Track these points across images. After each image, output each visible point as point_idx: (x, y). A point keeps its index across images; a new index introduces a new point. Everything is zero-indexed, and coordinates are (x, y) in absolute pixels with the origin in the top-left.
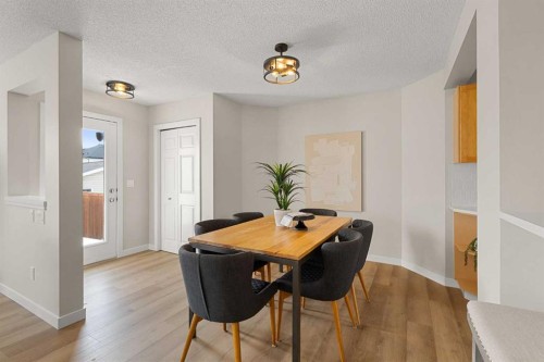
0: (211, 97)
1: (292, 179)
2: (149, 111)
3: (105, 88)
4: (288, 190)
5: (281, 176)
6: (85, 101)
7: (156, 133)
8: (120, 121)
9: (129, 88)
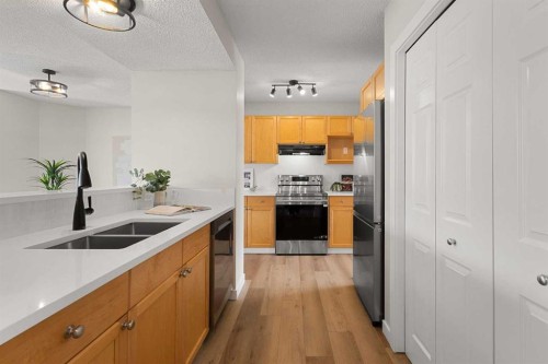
1: (65, 173)
4: (60, 181)
5: (53, 170)
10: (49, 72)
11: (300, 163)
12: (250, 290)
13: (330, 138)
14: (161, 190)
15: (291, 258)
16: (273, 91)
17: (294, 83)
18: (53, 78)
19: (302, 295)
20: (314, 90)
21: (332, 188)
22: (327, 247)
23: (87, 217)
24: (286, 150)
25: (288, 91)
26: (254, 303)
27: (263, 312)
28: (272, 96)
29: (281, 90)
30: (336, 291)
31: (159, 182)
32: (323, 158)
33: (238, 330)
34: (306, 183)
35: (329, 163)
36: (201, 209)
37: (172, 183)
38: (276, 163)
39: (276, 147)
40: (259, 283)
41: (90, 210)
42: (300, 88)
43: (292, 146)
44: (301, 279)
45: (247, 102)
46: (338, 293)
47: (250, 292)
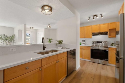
0: (44, 28)
1: (51, 41)
2: (36, 30)
3: (30, 28)
4: (50, 42)
5: (50, 40)
6: (27, 30)
7: (37, 34)
8: (32, 32)
9: (33, 28)
10: (49, 24)
11: (99, 38)
12: (81, 69)
13: (110, 30)
14: (61, 44)
15: (95, 64)
16: (89, 19)
17: (95, 16)
18: (50, 25)
19: (95, 75)
20: (102, 16)
21: (111, 45)
22: (108, 63)
23: (45, 48)
24: (94, 34)
25: (94, 18)
26: (80, 73)
27: (82, 76)
28: (89, 20)
29: (91, 18)
30: (107, 78)
31: (60, 42)
32: (107, 36)
33: (74, 78)
34: (102, 43)
35: (109, 37)
36: (67, 48)
37: (63, 42)
38: (91, 38)
39: (91, 34)
40: (84, 68)
41: (46, 47)
42: (97, 17)
43: (96, 33)
44: (96, 70)
45: (81, 24)
46: (108, 78)
47: (80, 70)
